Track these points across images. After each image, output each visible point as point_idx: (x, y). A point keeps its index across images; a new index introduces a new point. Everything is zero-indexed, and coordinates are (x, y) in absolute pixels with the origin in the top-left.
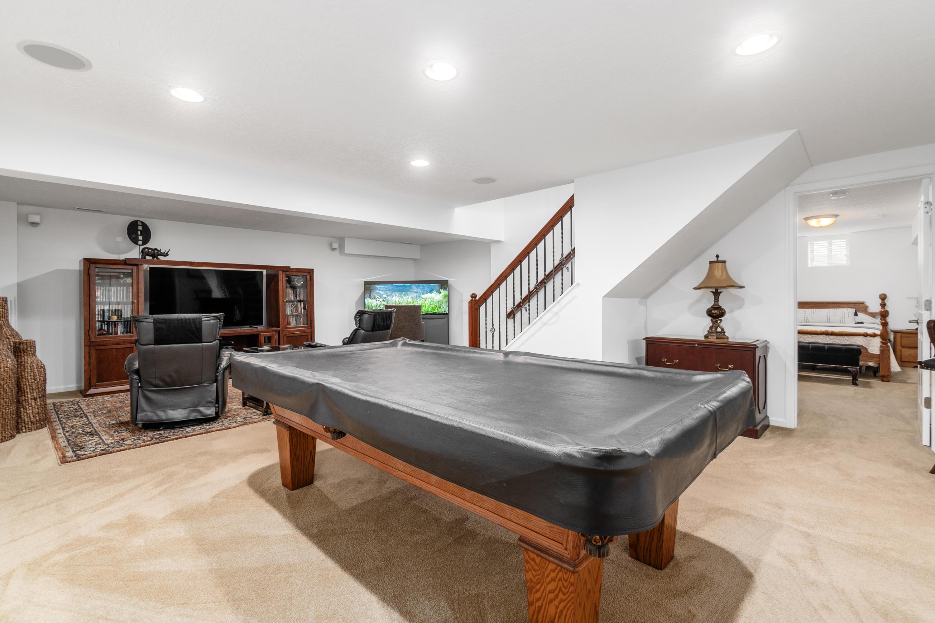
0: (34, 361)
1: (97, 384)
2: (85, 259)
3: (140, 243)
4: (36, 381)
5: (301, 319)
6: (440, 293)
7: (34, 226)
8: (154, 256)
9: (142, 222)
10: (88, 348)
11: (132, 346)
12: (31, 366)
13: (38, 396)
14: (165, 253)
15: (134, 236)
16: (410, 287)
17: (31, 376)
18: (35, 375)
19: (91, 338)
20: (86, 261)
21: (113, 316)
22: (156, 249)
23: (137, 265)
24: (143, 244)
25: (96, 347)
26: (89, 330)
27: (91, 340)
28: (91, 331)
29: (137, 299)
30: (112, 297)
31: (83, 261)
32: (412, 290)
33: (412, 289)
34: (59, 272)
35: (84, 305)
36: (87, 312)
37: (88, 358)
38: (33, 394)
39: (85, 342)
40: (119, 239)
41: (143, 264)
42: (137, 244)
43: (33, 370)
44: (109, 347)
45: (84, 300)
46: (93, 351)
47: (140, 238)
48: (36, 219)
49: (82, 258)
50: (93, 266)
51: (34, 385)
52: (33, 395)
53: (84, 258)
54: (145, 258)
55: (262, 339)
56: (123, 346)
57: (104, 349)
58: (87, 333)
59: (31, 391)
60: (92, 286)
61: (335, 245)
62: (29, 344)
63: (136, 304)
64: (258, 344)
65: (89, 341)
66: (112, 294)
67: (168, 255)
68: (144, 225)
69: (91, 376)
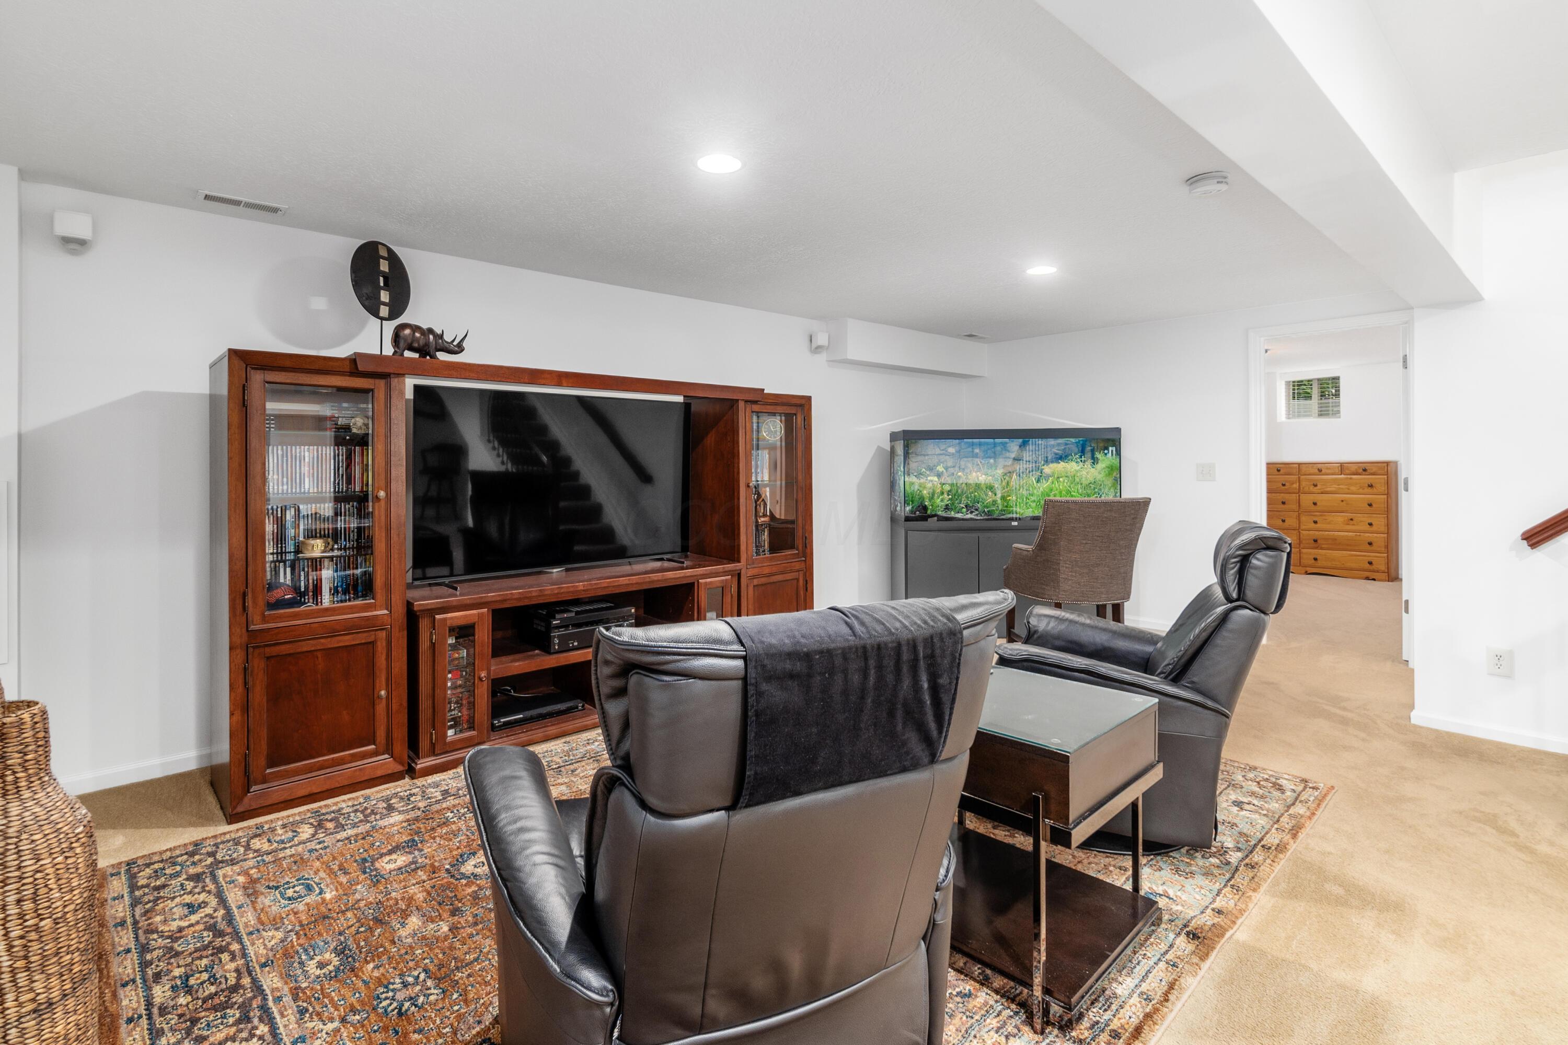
0: (36, 817)
1: (268, 771)
2: (234, 354)
3: (384, 311)
4: (46, 924)
5: (766, 534)
6: (1095, 461)
7: (73, 252)
8: (424, 351)
9: (390, 251)
10: (240, 655)
11: (372, 639)
12: (25, 846)
13: (55, 994)
14: (455, 343)
15: (367, 290)
16: (1004, 444)
17: (19, 901)
18: (43, 891)
19: (250, 619)
20: (237, 361)
21: (312, 542)
22: (431, 331)
23: (385, 376)
24: (392, 316)
25: (267, 650)
26: (244, 595)
27: (252, 627)
28: (250, 595)
29: (386, 487)
30: (307, 480)
31: (227, 358)
32: (1008, 454)
33: (1009, 451)
34: (146, 400)
35: (229, 510)
36: (240, 534)
37: (240, 689)
38: (32, 990)
39: (231, 634)
40: (319, 303)
41: (403, 375)
42: (375, 313)
43: (29, 865)
44: (305, 647)
45: (230, 492)
46: (258, 665)
47: (385, 296)
48: (79, 227)
49: (223, 350)
50: (257, 377)
51: (35, 947)
52: (31, 995)
53: (230, 350)
54: (402, 355)
55: (703, 597)
56: (347, 640)
57: (290, 655)
58: (239, 602)
59: (22, 978)
60: (254, 442)
61: (822, 339)
62: (14, 732)
63: (383, 503)
64: (692, 609)
65: (244, 630)
66: (307, 469)
67: (463, 350)
68: (393, 258)
69: (252, 746)
